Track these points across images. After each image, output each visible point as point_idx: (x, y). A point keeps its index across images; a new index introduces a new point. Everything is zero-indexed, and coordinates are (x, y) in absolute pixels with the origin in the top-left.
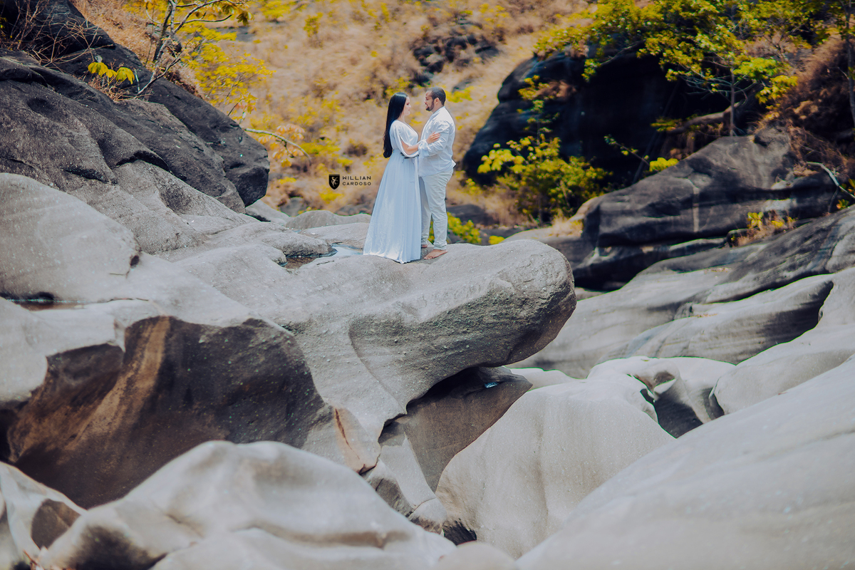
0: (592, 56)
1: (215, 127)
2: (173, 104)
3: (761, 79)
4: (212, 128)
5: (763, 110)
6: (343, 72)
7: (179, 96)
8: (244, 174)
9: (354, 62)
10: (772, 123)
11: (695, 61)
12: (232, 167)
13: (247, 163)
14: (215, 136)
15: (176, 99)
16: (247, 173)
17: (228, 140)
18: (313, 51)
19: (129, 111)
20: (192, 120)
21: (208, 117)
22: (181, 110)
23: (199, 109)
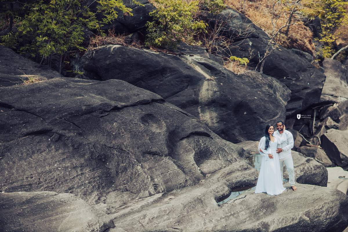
1: (299, 70)
2: (279, 63)
4: (297, 71)
7: (283, 58)
8: (308, 93)
12: (303, 90)
13: (310, 87)
14: (298, 75)
15: (282, 60)
16: (309, 92)
17: (305, 76)
19: (242, 79)
20: (287, 69)
21: (296, 67)
22: (283, 65)
23: (292, 63)
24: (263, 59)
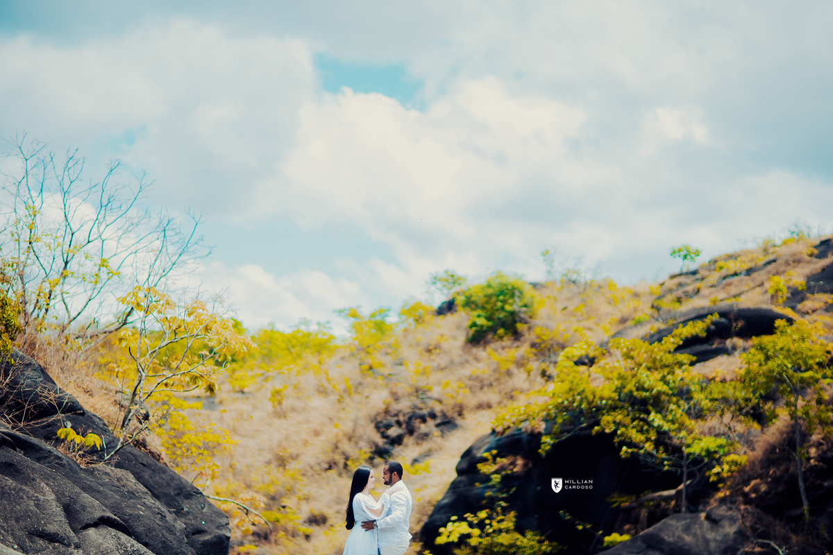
0: (548, 433)
1: (179, 494)
2: (138, 471)
3: (712, 457)
4: (175, 495)
5: (714, 487)
6: (305, 443)
7: (145, 463)
8: (205, 541)
9: (317, 433)
10: (723, 501)
11: (648, 440)
12: (193, 534)
13: (209, 531)
14: (178, 503)
15: (142, 466)
16: (208, 540)
17: (191, 508)
18: (277, 422)
19: (95, 477)
20: (156, 487)
21: (172, 485)
22: (147, 477)
23: (164, 476)
24: (115, 453)
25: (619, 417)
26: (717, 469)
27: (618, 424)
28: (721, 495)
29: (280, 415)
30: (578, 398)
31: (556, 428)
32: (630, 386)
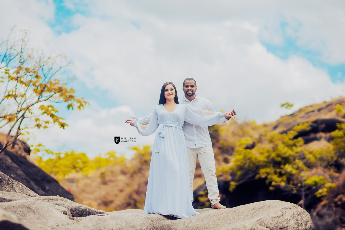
0: (233, 180)
3: (317, 186)
5: (320, 200)
6: (116, 195)
7: (22, 161)
9: (121, 191)
10: (324, 206)
11: (283, 181)
18: (103, 187)
25: (268, 170)
26: (320, 191)
27: (268, 173)
28: (323, 203)
29: (105, 183)
30: (248, 161)
31: (237, 178)
32: (273, 155)
